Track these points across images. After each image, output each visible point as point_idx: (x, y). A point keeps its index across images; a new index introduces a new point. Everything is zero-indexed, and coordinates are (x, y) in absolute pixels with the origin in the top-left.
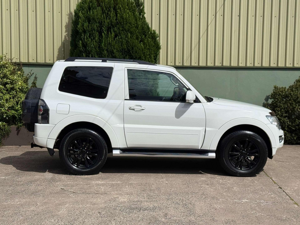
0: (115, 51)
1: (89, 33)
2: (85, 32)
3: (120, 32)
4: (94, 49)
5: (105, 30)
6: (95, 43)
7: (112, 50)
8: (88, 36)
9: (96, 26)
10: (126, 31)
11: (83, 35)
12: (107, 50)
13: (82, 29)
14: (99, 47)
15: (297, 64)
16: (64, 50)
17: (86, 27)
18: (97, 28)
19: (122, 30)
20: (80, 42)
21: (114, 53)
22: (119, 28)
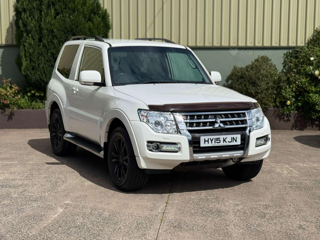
0: (55, 30)
1: (29, 12)
2: (25, 10)
3: (62, 10)
4: (34, 28)
5: (45, 9)
6: (34, 22)
7: (53, 30)
8: (28, 15)
9: (36, 4)
10: (69, 9)
11: (23, 14)
12: (47, 29)
13: (22, 8)
14: (40, 26)
15: (259, 43)
16: (12, 31)
17: (26, 6)
18: (38, 6)
19: (65, 8)
20: (21, 21)
21: (54, 33)
22: (61, 6)
